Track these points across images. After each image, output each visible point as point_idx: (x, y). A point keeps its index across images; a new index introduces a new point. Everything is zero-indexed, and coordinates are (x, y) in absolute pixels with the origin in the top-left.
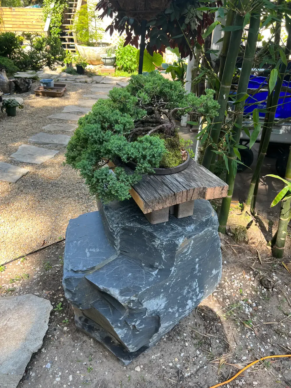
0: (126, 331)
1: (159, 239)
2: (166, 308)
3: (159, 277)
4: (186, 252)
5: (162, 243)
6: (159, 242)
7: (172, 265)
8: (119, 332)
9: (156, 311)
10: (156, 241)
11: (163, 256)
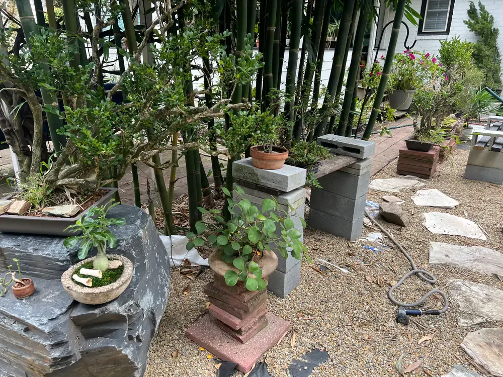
0: (132, 348)
1: (123, 240)
2: (155, 302)
3: (139, 274)
4: (147, 243)
5: (128, 242)
6: (125, 243)
7: (144, 258)
8: (128, 351)
9: (150, 308)
10: (121, 244)
11: (133, 254)
